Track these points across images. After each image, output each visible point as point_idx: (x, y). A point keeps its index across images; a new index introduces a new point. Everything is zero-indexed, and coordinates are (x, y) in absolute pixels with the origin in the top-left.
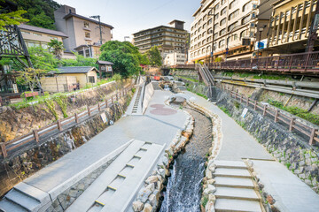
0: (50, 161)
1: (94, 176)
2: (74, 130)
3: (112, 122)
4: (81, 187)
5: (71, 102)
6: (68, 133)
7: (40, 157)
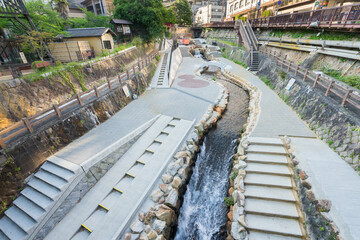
0: (77, 136)
1: (122, 151)
2: (96, 105)
3: (135, 96)
4: (111, 161)
5: (88, 73)
6: (90, 107)
7: (66, 132)
